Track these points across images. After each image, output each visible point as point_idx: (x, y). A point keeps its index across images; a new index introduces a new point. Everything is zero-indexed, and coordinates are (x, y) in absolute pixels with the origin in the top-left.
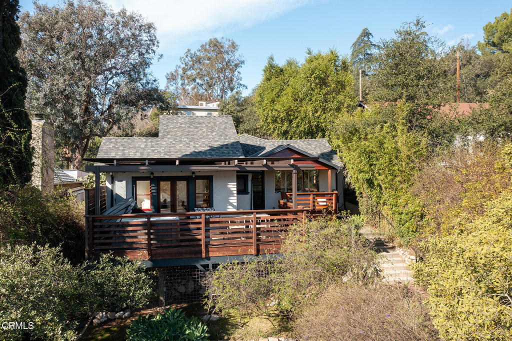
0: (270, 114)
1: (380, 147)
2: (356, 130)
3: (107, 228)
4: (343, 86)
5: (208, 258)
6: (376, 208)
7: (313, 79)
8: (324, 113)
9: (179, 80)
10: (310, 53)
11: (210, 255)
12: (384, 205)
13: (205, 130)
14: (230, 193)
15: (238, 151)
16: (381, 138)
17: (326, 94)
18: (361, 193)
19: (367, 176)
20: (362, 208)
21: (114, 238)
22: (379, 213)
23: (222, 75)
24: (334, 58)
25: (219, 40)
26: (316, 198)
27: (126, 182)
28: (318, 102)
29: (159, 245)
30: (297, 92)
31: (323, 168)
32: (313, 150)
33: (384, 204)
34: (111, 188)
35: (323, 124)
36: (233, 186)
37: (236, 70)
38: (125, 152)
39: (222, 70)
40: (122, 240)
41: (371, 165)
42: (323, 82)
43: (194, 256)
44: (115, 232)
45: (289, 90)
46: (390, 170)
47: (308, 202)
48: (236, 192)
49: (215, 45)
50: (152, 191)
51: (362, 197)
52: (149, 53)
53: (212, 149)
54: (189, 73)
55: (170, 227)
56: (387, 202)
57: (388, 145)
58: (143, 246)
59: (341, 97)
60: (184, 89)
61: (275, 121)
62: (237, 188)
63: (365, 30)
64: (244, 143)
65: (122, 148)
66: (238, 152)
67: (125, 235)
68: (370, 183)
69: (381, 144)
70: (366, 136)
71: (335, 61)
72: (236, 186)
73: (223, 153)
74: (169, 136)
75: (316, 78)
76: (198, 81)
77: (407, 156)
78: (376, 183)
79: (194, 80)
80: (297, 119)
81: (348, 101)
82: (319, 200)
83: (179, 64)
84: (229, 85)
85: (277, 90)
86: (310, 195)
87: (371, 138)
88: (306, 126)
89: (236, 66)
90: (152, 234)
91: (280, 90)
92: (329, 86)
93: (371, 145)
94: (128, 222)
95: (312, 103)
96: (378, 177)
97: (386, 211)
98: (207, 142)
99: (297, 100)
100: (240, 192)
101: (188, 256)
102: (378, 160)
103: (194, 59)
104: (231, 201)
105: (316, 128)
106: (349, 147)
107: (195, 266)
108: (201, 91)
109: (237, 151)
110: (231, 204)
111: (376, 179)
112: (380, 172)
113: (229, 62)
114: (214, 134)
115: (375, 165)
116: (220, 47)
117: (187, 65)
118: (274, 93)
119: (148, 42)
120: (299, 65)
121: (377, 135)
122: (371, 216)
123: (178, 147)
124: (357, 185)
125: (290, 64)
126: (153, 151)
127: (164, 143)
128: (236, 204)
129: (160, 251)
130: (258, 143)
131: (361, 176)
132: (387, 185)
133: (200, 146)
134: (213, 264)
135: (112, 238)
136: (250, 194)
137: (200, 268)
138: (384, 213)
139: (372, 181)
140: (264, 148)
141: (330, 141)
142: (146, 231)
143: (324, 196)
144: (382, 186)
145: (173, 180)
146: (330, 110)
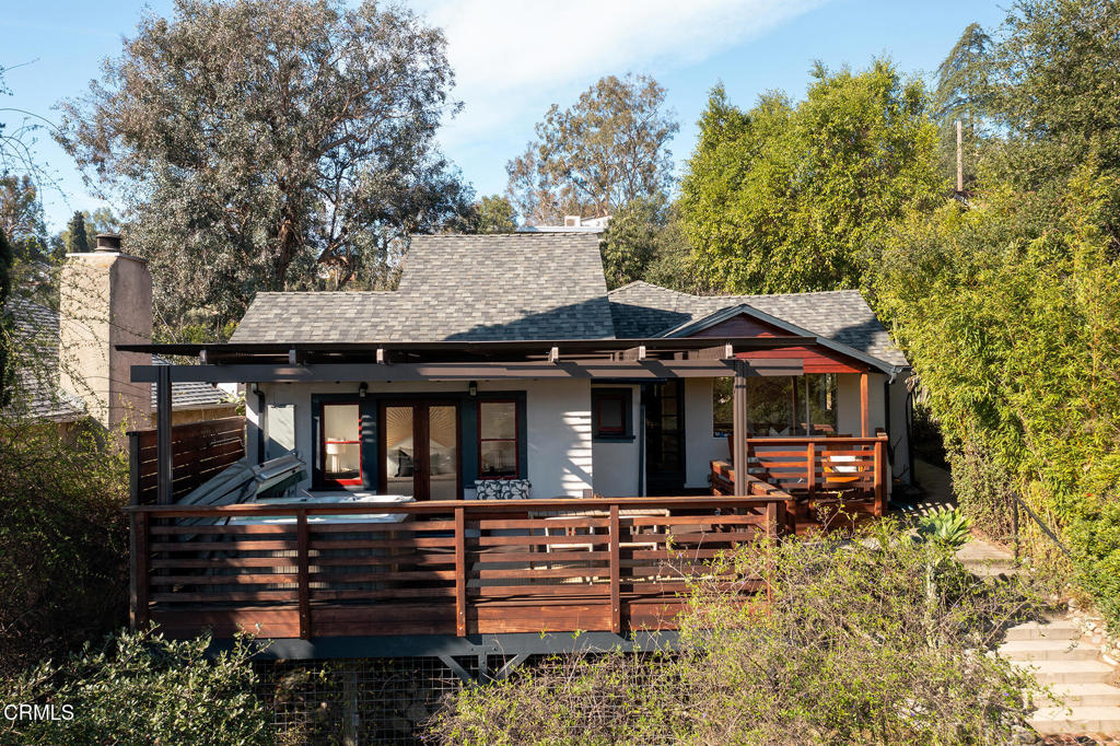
0: (715, 233)
1: (1017, 307)
2: (941, 259)
3: (190, 541)
4: (909, 155)
5: (476, 639)
6: (1005, 484)
7: (825, 136)
8: (859, 225)
9: (535, 174)
10: (820, 74)
11: (481, 630)
12: (1029, 479)
13: (520, 271)
14: (573, 439)
15: (601, 323)
16: (1022, 279)
17: (862, 174)
18: (959, 441)
19: (977, 394)
20: (962, 484)
21: (209, 572)
22: (1015, 500)
23: (628, 159)
24: (884, 82)
25: (622, 80)
26: (824, 453)
27: (295, 408)
28: (840, 198)
29: (333, 597)
30: (784, 174)
31: (846, 369)
32: (821, 321)
33: (1031, 475)
34: (257, 423)
35: (853, 254)
36: (580, 421)
37: (659, 145)
38: (303, 329)
39: (629, 148)
40: (227, 579)
41: (990, 361)
42: (853, 143)
43: (432, 631)
44: (213, 554)
45: (761, 170)
46: (1048, 376)
47: (800, 464)
48: (589, 437)
49: (612, 92)
50: (364, 432)
51: (960, 452)
52: (433, 101)
53: (532, 320)
54: (556, 158)
55: (364, 544)
56: (1040, 473)
57: (1044, 302)
58: (287, 596)
59: (902, 182)
60: (545, 193)
61: (727, 251)
62: (593, 425)
63: (971, 29)
64: (636, 304)
65: (299, 320)
66: (600, 328)
67: (236, 563)
68: (987, 413)
69: (1021, 298)
70: (972, 275)
71: (888, 88)
72: (589, 421)
73: (559, 328)
74: (425, 287)
75: (834, 134)
76: (575, 174)
77: (1107, 332)
78: (1004, 413)
79: (567, 173)
80: (785, 243)
81: (923, 191)
82: (835, 459)
83: (535, 138)
84: (645, 179)
85: (733, 171)
86: (806, 444)
87: (989, 282)
88: (809, 260)
89: (661, 136)
90: (311, 561)
91: (741, 170)
92: (868, 154)
93: (988, 301)
94: (243, 527)
95: (823, 201)
96: (1013, 398)
97: (1036, 495)
98: (519, 303)
99: (783, 194)
100: (600, 435)
101: (416, 630)
102: (1009, 344)
103: (568, 125)
104: (576, 462)
105: (834, 265)
106: (920, 310)
107: (437, 658)
108: (584, 197)
109: (598, 323)
110: (577, 470)
111: (1005, 402)
112: (1018, 380)
113: (644, 127)
114: (542, 280)
115: (1002, 360)
116: (622, 96)
117: (551, 141)
118: (725, 178)
119: (431, 75)
120: (793, 106)
121: (1006, 269)
122: (988, 509)
123: (441, 315)
124: (946, 418)
125: (768, 104)
126: (374, 326)
127: (409, 306)
128: (589, 470)
129: (335, 612)
130: (674, 303)
131: (957, 392)
132: (1041, 420)
133: (502, 311)
134: (490, 657)
135: (202, 572)
136: (636, 442)
137: (453, 665)
138: (1029, 501)
139: (991, 406)
140: (687, 317)
141: (871, 297)
142: (294, 554)
143: (852, 449)
144: (1025, 424)
145: (421, 403)
146: (874, 215)
